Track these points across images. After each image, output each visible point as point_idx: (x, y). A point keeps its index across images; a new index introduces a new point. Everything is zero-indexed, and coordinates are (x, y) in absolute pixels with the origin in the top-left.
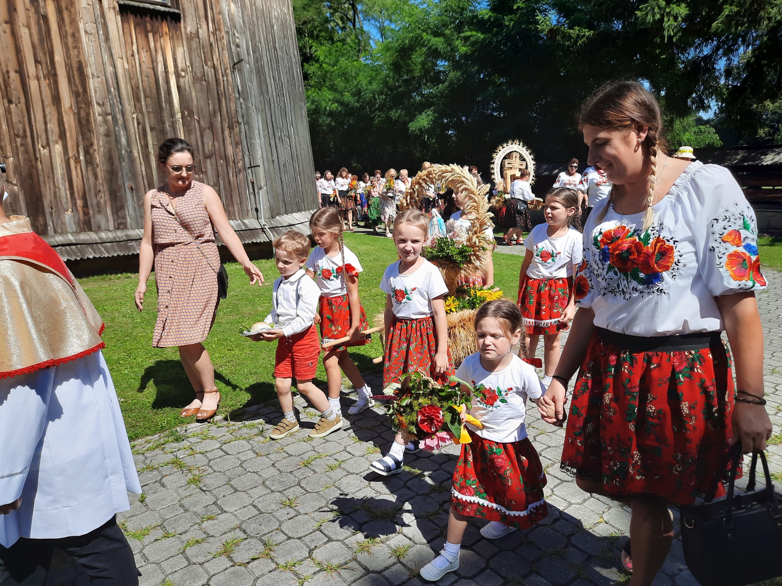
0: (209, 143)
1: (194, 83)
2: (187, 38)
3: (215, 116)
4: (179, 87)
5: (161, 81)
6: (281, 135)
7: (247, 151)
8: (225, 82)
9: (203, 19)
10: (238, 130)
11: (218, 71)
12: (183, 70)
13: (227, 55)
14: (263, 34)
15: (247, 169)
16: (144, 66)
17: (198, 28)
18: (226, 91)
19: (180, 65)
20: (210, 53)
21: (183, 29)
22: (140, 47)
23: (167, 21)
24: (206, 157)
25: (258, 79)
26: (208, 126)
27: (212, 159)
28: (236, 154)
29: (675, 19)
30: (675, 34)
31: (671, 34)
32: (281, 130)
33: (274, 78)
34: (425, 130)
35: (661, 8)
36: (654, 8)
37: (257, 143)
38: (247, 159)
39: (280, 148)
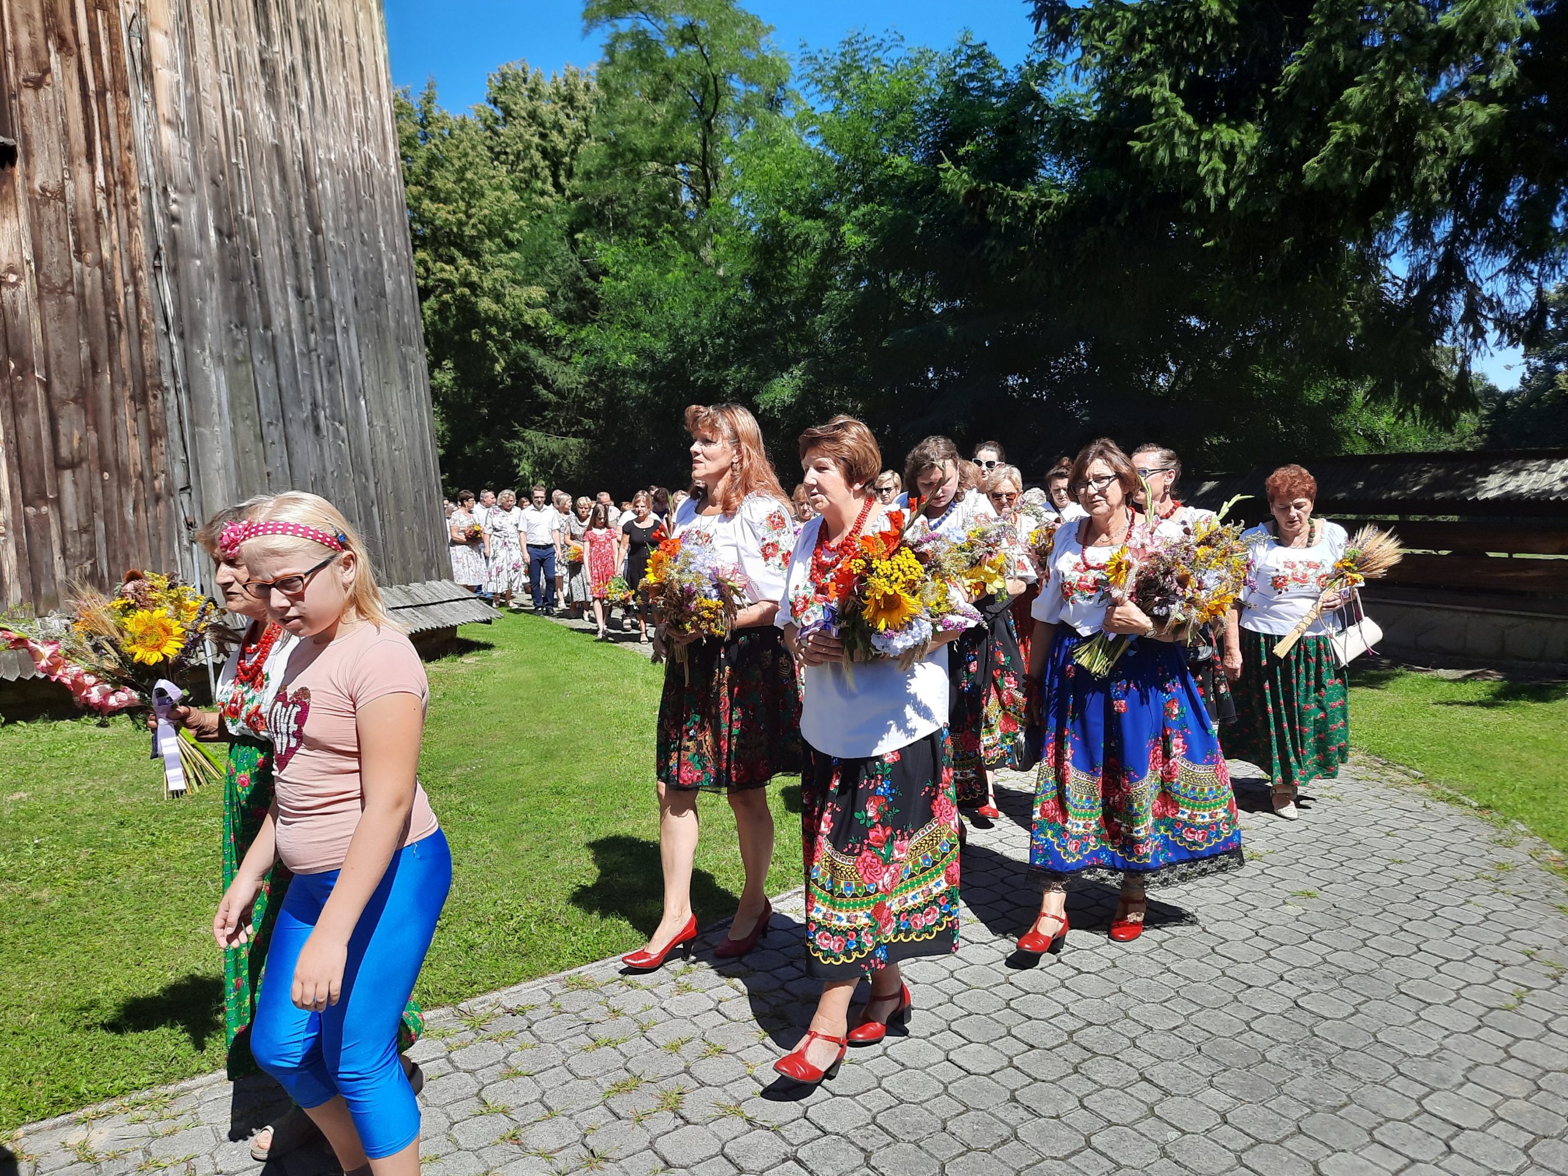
0: (72, 434)
1: (40, 299)
2: (31, 200)
3: (95, 373)
6: (315, 418)
7: (180, 451)
8: (131, 299)
9: (84, 161)
10: (159, 404)
11: (111, 273)
13: (141, 239)
14: (273, 197)
15: (177, 494)
17: (63, 179)
18: (133, 318)
19: (4, 259)
20: (93, 234)
21: (19, 180)
24: (59, 465)
25: (234, 293)
26: (72, 395)
27: (78, 471)
28: (150, 458)
29: (1229, 156)
30: (1230, 194)
31: (1222, 190)
32: (315, 405)
33: (299, 293)
34: (786, 409)
35: (1189, 133)
36: (1172, 133)
37: (212, 433)
38: (178, 471)
39: (304, 443)
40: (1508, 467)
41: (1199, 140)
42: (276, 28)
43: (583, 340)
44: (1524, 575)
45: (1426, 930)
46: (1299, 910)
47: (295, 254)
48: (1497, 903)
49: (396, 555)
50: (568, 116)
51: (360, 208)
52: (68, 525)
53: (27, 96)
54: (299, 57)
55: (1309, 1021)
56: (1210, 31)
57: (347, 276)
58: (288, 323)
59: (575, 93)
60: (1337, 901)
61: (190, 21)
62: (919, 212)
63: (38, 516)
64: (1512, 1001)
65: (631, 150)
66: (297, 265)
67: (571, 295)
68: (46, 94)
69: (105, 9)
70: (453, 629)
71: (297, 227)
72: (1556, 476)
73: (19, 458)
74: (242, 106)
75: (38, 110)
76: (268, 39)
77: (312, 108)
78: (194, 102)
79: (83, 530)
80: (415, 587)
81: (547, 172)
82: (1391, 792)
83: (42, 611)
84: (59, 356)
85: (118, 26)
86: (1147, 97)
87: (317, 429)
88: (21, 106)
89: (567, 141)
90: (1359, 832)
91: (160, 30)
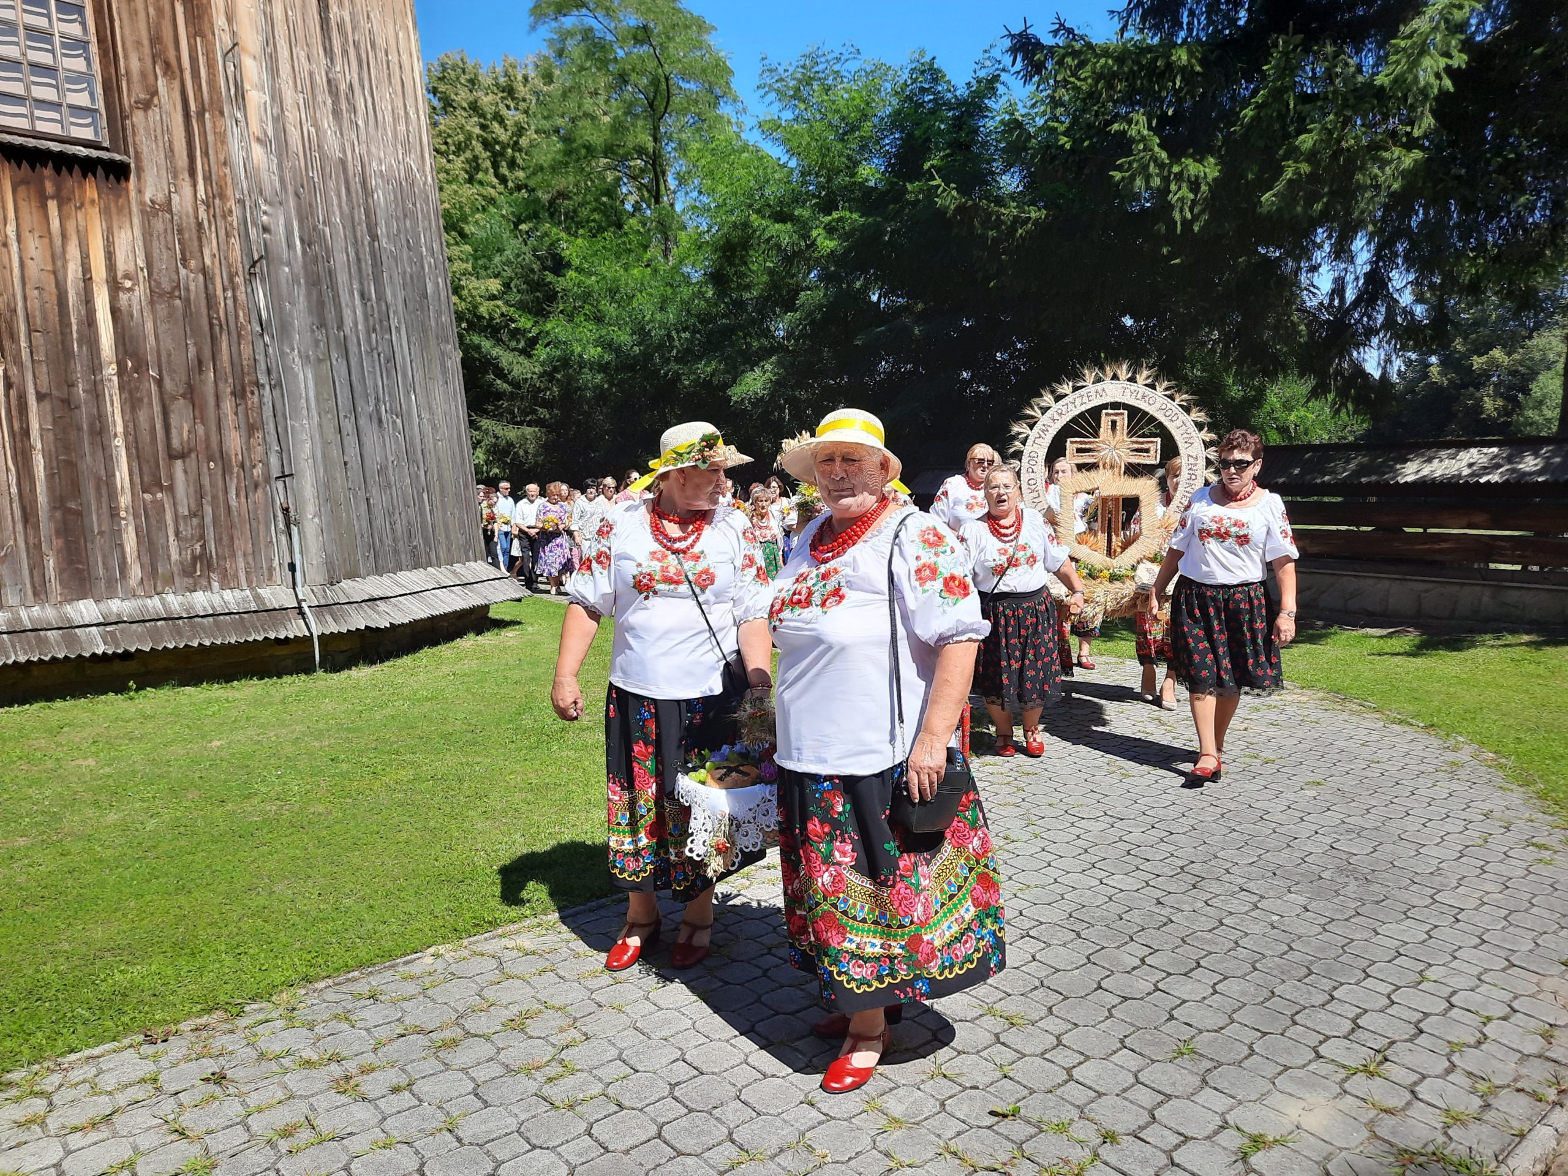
0: (182, 428)
1: (152, 303)
2: (143, 212)
3: (201, 371)
4: (115, 311)
5: (72, 298)
6: (378, 411)
7: (275, 442)
8: (230, 302)
10: (256, 399)
11: (212, 279)
12: (127, 276)
13: (237, 247)
14: (340, 207)
15: (273, 481)
16: (32, 268)
17: (170, 192)
18: (232, 319)
19: (121, 267)
20: (196, 243)
21: (133, 194)
22: (26, 227)
23: (95, 176)
24: (172, 456)
25: (315, 297)
26: (181, 391)
27: (188, 460)
28: (249, 449)
29: (1195, 186)
30: (1195, 218)
31: (1189, 216)
32: (377, 399)
33: (362, 295)
34: (758, 401)
35: (1161, 165)
36: (1148, 165)
37: (302, 426)
38: (274, 460)
39: (370, 436)
40: (1423, 455)
41: (1170, 172)
42: (337, 50)
43: (548, 333)
44: (1437, 547)
45: (1409, 803)
46: (1314, 793)
47: (359, 260)
48: (1455, 786)
49: (442, 539)
50: (508, 107)
51: (405, 216)
52: (180, 510)
53: (138, 117)
54: (356, 76)
55: (1345, 857)
56: (1179, 78)
57: (398, 280)
58: (356, 324)
59: (515, 84)
60: (1340, 787)
61: (275, 46)
62: (887, 220)
63: (155, 501)
64: (1480, 842)
65: (584, 146)
66: (360, 270)
67: (524, 287)
68: (154, 114)
69: (203, 36)
70: (486, 607)
71: (359, 234)
72: (1464, 463)
73: (137, 448)
74: (315, 124)
75: (147, 129)
76: (332, 60)
77: (367, 124)
78: (279, 120)
79: (193, 514)
80: (457, 567)
81: (488, 164)
82: (1354, 719)
83: (159, 589)
84: (169, 355)
85: (214, 51)
86: (1124, 132)
87: (380, 421)
88: (133, 126)
89: (509, 133)
90: (1342, 744)
91: (250, 54)
